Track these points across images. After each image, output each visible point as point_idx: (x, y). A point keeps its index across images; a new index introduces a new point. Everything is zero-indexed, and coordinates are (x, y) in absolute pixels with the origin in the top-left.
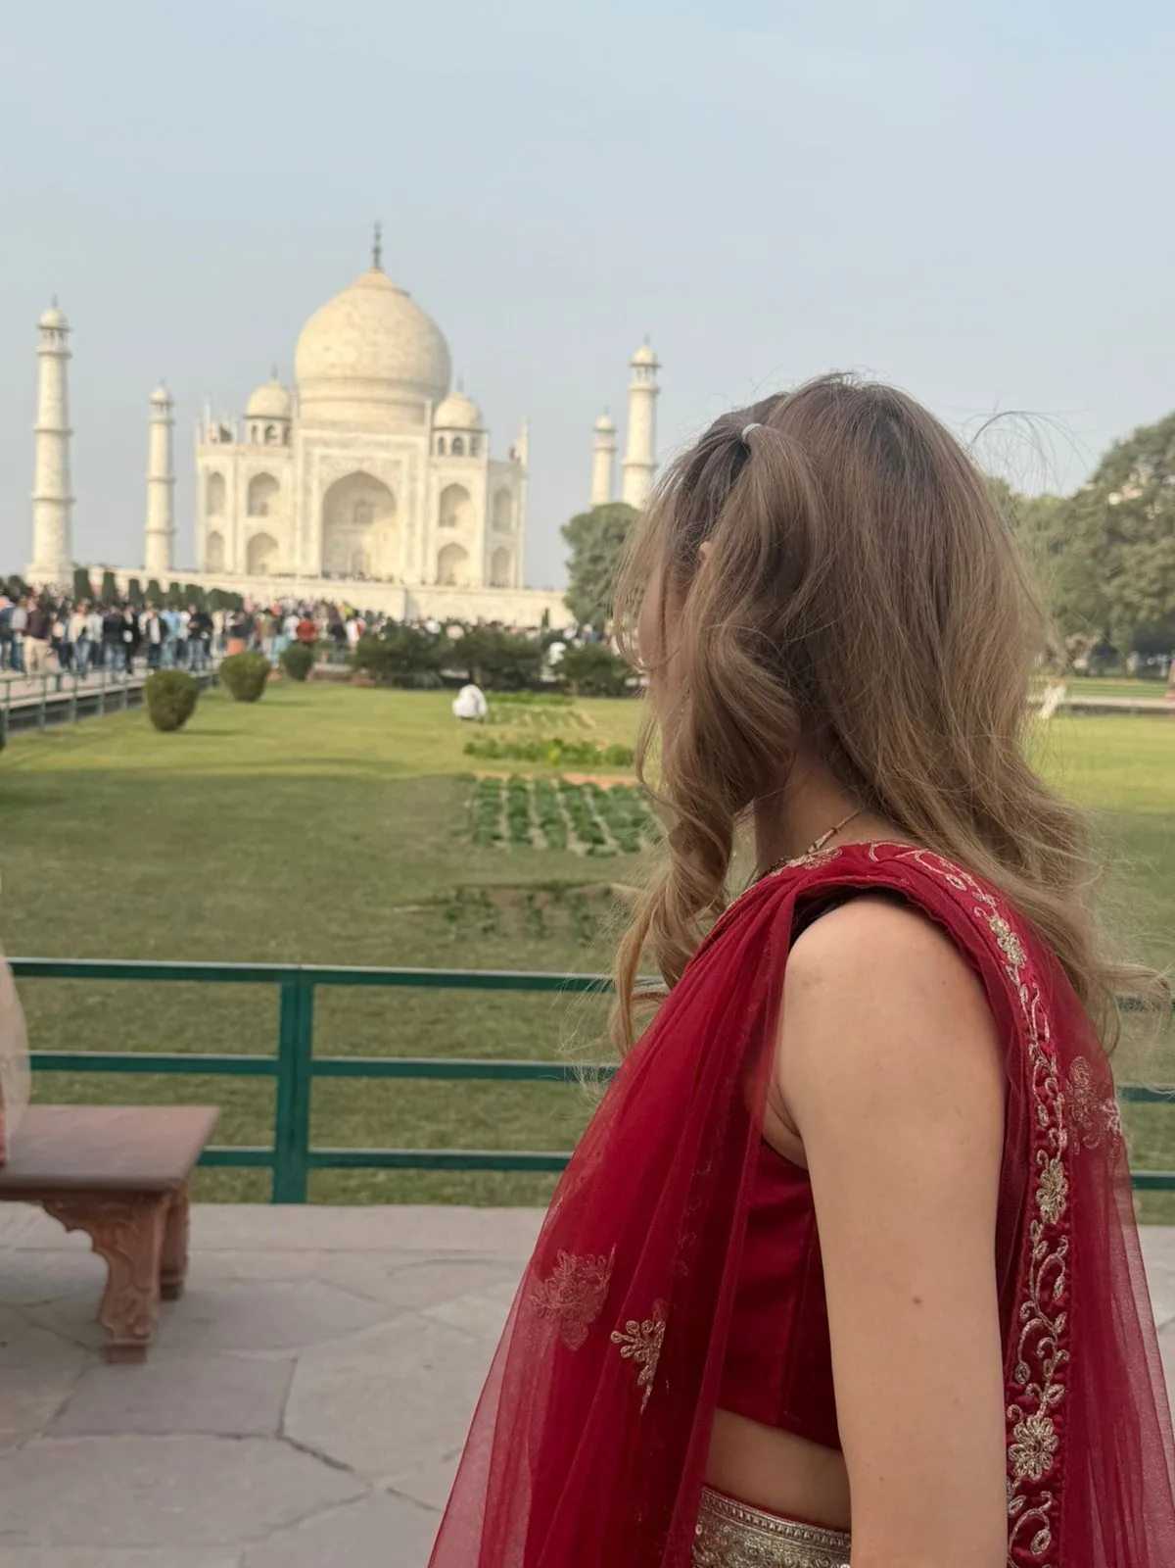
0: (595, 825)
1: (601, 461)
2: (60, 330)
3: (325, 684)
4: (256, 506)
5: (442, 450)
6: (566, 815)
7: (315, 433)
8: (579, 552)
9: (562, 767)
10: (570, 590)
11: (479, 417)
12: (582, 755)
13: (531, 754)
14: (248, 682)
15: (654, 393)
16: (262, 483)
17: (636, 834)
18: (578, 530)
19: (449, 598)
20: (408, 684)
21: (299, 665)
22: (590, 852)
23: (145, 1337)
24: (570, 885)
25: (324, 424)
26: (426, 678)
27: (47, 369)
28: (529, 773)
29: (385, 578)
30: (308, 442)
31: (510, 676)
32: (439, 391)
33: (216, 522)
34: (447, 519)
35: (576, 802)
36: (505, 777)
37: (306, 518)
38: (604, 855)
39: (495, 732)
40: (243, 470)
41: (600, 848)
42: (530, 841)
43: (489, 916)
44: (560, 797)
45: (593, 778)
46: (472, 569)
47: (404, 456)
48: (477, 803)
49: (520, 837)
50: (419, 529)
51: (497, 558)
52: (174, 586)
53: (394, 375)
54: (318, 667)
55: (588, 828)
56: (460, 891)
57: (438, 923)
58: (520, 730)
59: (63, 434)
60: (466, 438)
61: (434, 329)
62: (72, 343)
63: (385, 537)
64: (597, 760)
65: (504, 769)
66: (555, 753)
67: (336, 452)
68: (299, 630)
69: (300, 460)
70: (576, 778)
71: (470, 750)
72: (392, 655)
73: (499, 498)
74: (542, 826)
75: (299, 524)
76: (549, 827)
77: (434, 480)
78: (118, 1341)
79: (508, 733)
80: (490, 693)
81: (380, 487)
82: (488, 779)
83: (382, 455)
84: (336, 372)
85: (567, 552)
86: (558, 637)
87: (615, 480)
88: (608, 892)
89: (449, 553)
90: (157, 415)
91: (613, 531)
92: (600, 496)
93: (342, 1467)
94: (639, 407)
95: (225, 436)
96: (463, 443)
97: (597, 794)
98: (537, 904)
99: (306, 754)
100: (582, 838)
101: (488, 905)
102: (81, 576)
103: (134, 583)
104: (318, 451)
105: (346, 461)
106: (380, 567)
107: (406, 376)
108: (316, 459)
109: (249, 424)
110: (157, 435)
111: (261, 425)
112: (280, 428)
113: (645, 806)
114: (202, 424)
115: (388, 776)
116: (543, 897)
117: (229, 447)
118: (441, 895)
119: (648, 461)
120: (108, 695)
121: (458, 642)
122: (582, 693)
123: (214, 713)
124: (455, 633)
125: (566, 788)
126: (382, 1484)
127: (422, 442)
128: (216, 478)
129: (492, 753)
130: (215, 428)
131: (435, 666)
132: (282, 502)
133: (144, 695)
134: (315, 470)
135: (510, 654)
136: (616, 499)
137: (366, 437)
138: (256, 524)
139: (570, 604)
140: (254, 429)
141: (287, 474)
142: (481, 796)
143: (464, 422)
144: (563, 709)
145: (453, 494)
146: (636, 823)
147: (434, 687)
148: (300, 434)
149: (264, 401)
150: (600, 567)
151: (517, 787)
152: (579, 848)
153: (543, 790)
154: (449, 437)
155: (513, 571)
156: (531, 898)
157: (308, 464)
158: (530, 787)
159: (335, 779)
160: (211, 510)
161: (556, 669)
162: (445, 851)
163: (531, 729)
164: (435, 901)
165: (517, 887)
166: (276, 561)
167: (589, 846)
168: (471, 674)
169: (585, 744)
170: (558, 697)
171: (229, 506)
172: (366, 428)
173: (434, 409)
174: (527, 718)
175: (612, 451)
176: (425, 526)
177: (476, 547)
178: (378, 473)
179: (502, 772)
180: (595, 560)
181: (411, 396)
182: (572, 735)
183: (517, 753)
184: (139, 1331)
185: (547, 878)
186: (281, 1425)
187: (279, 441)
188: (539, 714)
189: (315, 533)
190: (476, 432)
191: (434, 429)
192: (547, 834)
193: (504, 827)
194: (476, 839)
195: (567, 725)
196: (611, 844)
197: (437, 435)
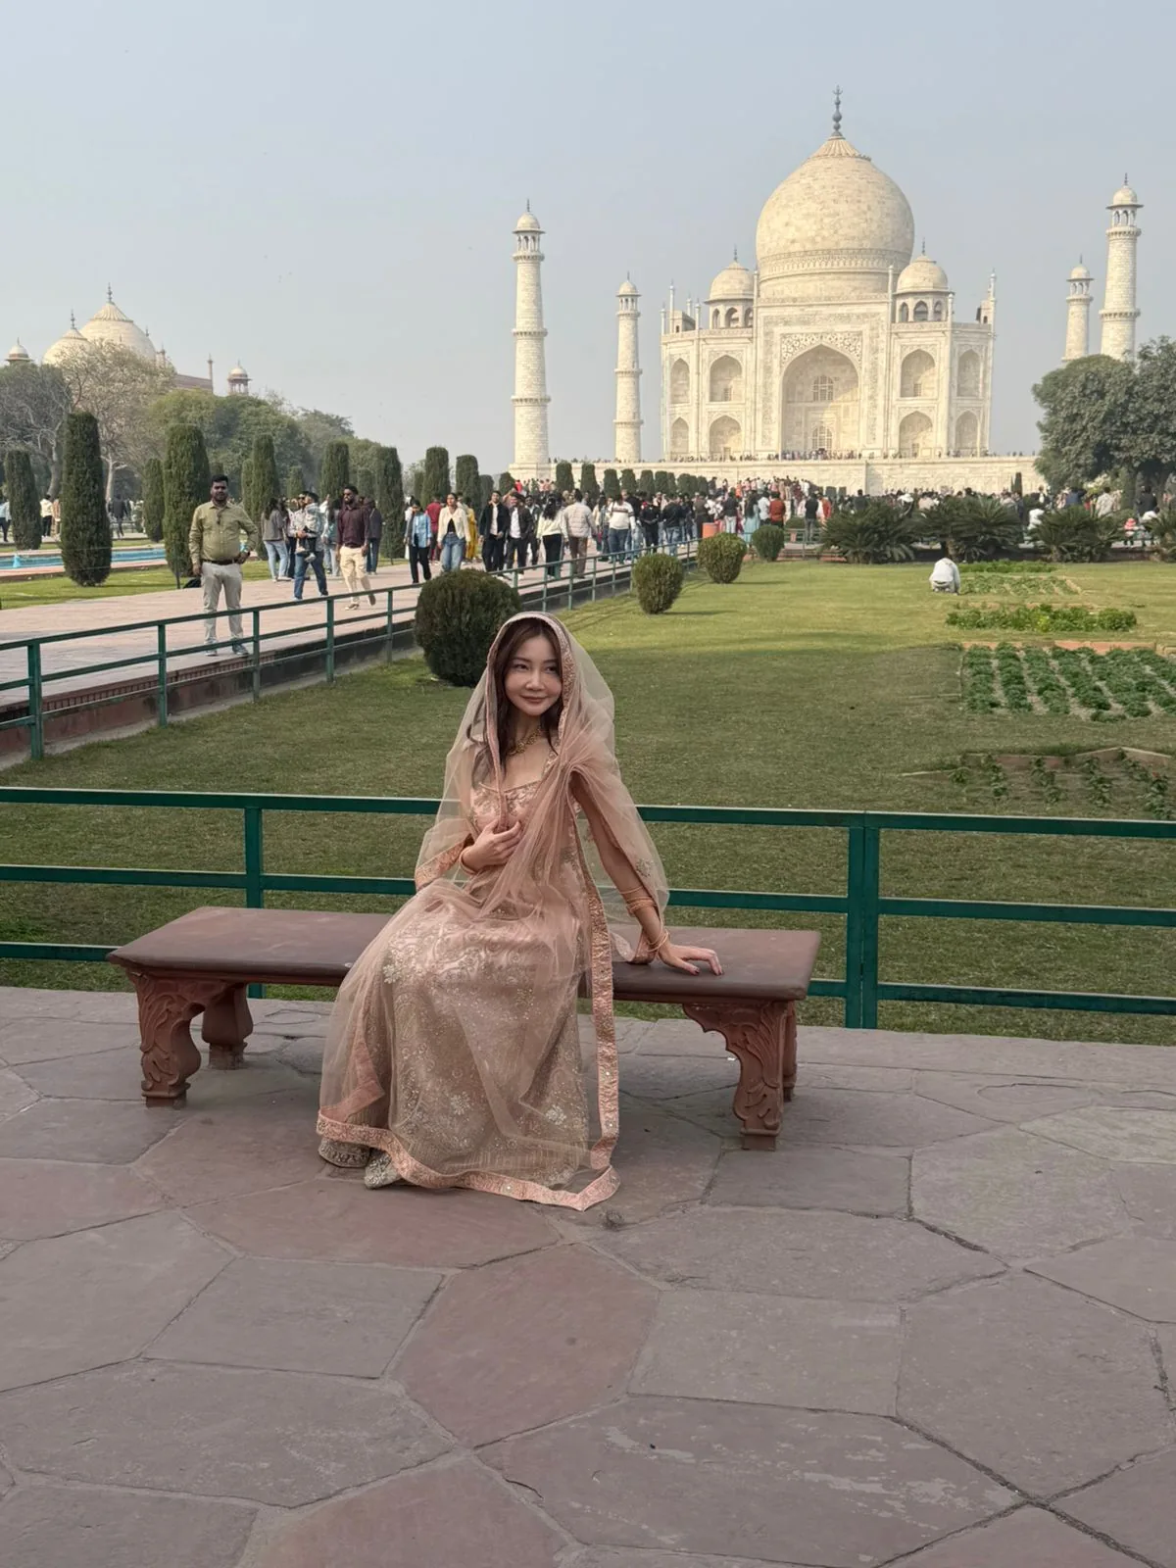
0: (1097, 689)
1: (1076, 314)
2: (533, 234)
3: (798, 562)
4: (719, 392)
5: (904, 319)
6: (1064, 682)
7: (774, 312)
8: (1055, 412)
9: (1052, 634)
10: (1044, 453)
11: (944, 279)
12: (1073, 620)
13: (1019, 621)
14: (725, 563)
15: (1134, 235)
16: (725, 366)
17: (1144, 699)
18: (1051, 390)
19: (912, 470)
20: (879, 559)
21: (770, 545)
22: (1095, 718)
23: (775, 1128)
24: (1080, 750)
25: (783, 303)
26: (898, 552)
27: (523, 271)
28: (1019, 641)
29: (845, 454)
30: (768, 321)
31: (985, 546)
32: (902, 257)
33: (680, 410)
34: (910, 388)
35: (1074, 668)
36: (994, 646)
37: (767, 399)
38: (1113, 720)
39: (976, 602)
40: (705, 355)
41: (1106, 713)
42: (1030, 707)
43: (998, 779)
44: (1054, 663)
45: (1087, 644)
46: (936, 438)
47: (865, 328)
48: (968, 671)
49: (1018, 704)
50: (881, 402)
51: (963, 426)
52: (647, 474)
53: (855, 245)
54: (788, 545)
55: (1091, 693)
56: (965, 755)
57: (948, 787)
58: (999, 599)
59: (539, 335)
60: (930, 302)
61: (896, 191)
62: (545, 244)
63: (847, 410)
64: (1089, 627)
65: (991, 638)
66: (1045, 619)
67: (796, 329)
68: (770, 509)
69: (761, 341)
70: (1070, 644)
71: (953, 620)
72: (863, 529)
73: (965, 362)
74: (1040, 692)
75: (759, 406)
76: (1048, 693)
77: (897, 349)
78: (751, 1130)
79: (990, 601)
80: (964, 564)
81: (842, 361)
82: (976, 647)
83: (841, 327)
84: (797, 247)
85: (1040, 413)
86: (1032, 501)
87: (1091, 331)
88: (1122, 755)
89: (912, 424)
90: (624, 309)
91: (1092, 387)
92: (1074, 350)
93: (976, 1248)
94: (1117, 252)
95: (689, 323)
96: (925, 308)
97: (1094, 659)
98: (1047, 767)
99: (787, 630)
100: (1084, 703)
101: (996, 769)
102: (564, 470)
103: (610, 474)
104: (779, 330)
105: (807, 337)
106: (842, 443)
107: (867, 244)
108: (777, 338)
109: (712, 309)
110: (625, 328)
111: (723, 309)
112: (741, 311)
113: (1148, 669)
114: (666, 313)
115: (873, 648)
116: (1050, 762)
117: (693, 334)
118: (948, 760)
119: (1128, 309)
120: (618, 576)
121: (929, 512)
122: (1062, 560)
123: (696, 594)
124: (926, 503)
125: (1059, 654)
126: (1018, 1264)
127: (884, 310)
128: (680, 366)
129: (976, 622)
130: (679, 316)
131: (907, 540)
132: (744, 386)
133: (633, 579)
134: (776, 349)
135: (984, 523)
136: (1092, 352)
137: (826, 311)
138: (719, 408)
139: (1043, 469)
140: (717, 312)
141: (748, 355)
142: (972, 665)
143: (928, 286)
144: (1044, 576)
145: (916, 361)
146: (1142, 687)
147: (906, 560)
148: (760, 314)
149: (726, 284)
150: (1077, 426)
151: (1008, 655)
152: (1085, 713)
153: (1034, 657)
154: (911, 302)
155: (980, 438)
156: (1039, 763)
157: (768, 344)
158: (1022, 654)
159: (821, 652)
160: (675, 399)
161: (1035, 534)
162: (943, 718)
163: (1013, 598)
164: (941, 766)
165: (1024, 752)
166: (738, 445)
167: (1093, 711)
168: (944, 545)
169: (1074, 609)
170: (1038, 564)
171: (693, 394)
172: (828, 302)
173: (896, 276)
174: (1007, 586)
175: (1087, 301)
176: (887, 398)
177: (940, 415)
178: (838, 347)
179: (990, 641)
180: (1073, 418)
181: (874, 264)
182: (1060, 602)
183: (1000, 620)
184: (770, 1123)
185: (1055, 743)
186: (911, 1209)
187: (740, 323)
188: (1019, 583)
189: (776, 414)
190: (940, 294)
191: (896, 296)
192: (1047, 700)
193: (999, 694)
194: (973, 707)
195: (1051, 592)
196: (1117, 708)
197: (899, 302)
